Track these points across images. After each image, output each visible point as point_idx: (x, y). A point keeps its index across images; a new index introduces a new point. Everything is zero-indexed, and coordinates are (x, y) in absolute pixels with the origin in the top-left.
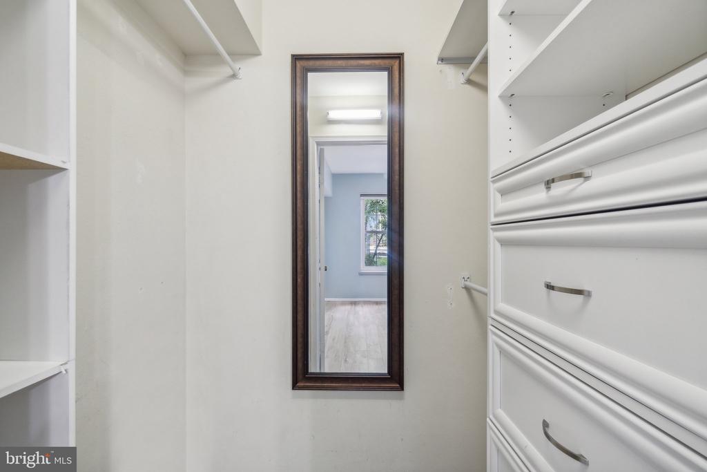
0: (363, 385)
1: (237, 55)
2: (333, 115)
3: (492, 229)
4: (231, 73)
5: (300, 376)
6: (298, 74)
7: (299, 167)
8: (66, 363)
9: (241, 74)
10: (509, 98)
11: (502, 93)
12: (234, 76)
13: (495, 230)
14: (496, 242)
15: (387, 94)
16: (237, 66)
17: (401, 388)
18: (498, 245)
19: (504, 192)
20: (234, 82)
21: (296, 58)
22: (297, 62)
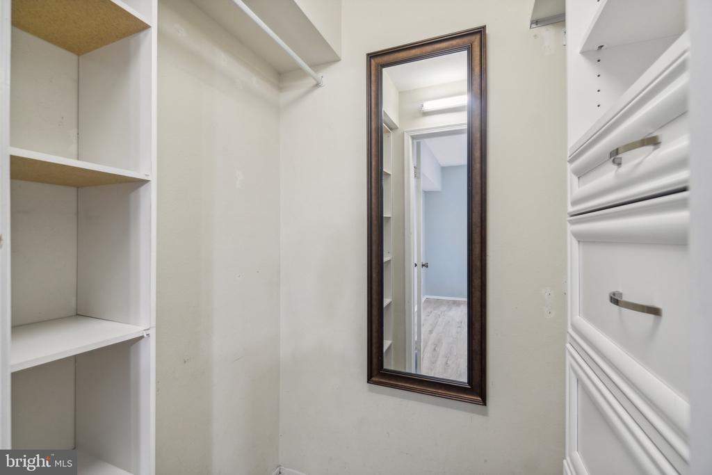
0: (440, 391)
1: (317, 66)
2: (428, 106)
3: (570, 221)
4: (315, 82)
5: (375, 372)
6: (373, 72)
7: (373, 163)
8: (148, 329)
9: (324, 82)
10: (596, 52)
11: (583, 48)
12: (317, 85)
13: (572, 223)
14: (573, 238)
15: (466, 78)
16: (320, 75)
17: (484, 402)
18: (575, 242)
19: (582, 173)
20: (319, 90)
21: (371, 56)
22: (372, 60)
